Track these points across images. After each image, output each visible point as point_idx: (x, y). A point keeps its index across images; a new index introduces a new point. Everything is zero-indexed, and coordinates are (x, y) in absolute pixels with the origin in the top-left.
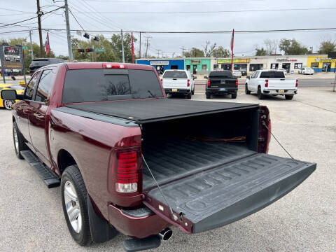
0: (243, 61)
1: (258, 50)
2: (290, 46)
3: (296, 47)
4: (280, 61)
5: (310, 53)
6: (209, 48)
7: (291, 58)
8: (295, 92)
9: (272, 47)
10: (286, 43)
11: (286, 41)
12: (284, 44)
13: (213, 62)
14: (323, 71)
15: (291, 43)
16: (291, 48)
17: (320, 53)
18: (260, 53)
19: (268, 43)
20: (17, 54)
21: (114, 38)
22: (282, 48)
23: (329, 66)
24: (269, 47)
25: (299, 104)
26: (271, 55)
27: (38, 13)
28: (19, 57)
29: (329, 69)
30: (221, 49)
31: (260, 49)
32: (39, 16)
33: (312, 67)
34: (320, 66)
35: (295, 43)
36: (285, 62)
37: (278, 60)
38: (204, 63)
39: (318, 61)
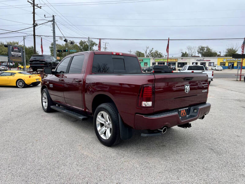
0: (172, 60)
1: (183, 53)
2: (205, 51)
3: (209, 51)
4: (199, 60)
5: (219, 56)
6: (148, 52)
7: (206, 59)
8: (212, 80)
9: (193, 51)
10: (202, 49)
11: (202, 47)
12: (201, 50)
13: (152, 61)
14: (229, 68)
15: (206, 49)
16: (206, 52)
17: (226, 56)
18: (184, 55)
19: (189, 48)
20: (19, 52)
21: (81, 43)
22: (199, 52)
23: (233, 65)
24: (190, 51)
25: (214, 87)
26: (192, 56)
27: (33, 24)
28: (20, 54)
29: (233, 67)
30: (156, 52)
31: (184, 53)
32: (34, 27)
33: (221, 65)
34: (227, 65)
35: (208, 49)
36: (202, 62)
37: (197, 60)
38: (145, 61)
39: (225, 61)
